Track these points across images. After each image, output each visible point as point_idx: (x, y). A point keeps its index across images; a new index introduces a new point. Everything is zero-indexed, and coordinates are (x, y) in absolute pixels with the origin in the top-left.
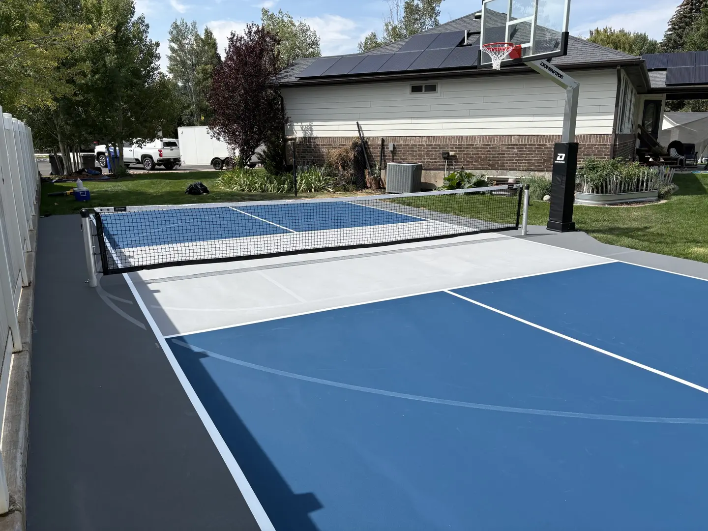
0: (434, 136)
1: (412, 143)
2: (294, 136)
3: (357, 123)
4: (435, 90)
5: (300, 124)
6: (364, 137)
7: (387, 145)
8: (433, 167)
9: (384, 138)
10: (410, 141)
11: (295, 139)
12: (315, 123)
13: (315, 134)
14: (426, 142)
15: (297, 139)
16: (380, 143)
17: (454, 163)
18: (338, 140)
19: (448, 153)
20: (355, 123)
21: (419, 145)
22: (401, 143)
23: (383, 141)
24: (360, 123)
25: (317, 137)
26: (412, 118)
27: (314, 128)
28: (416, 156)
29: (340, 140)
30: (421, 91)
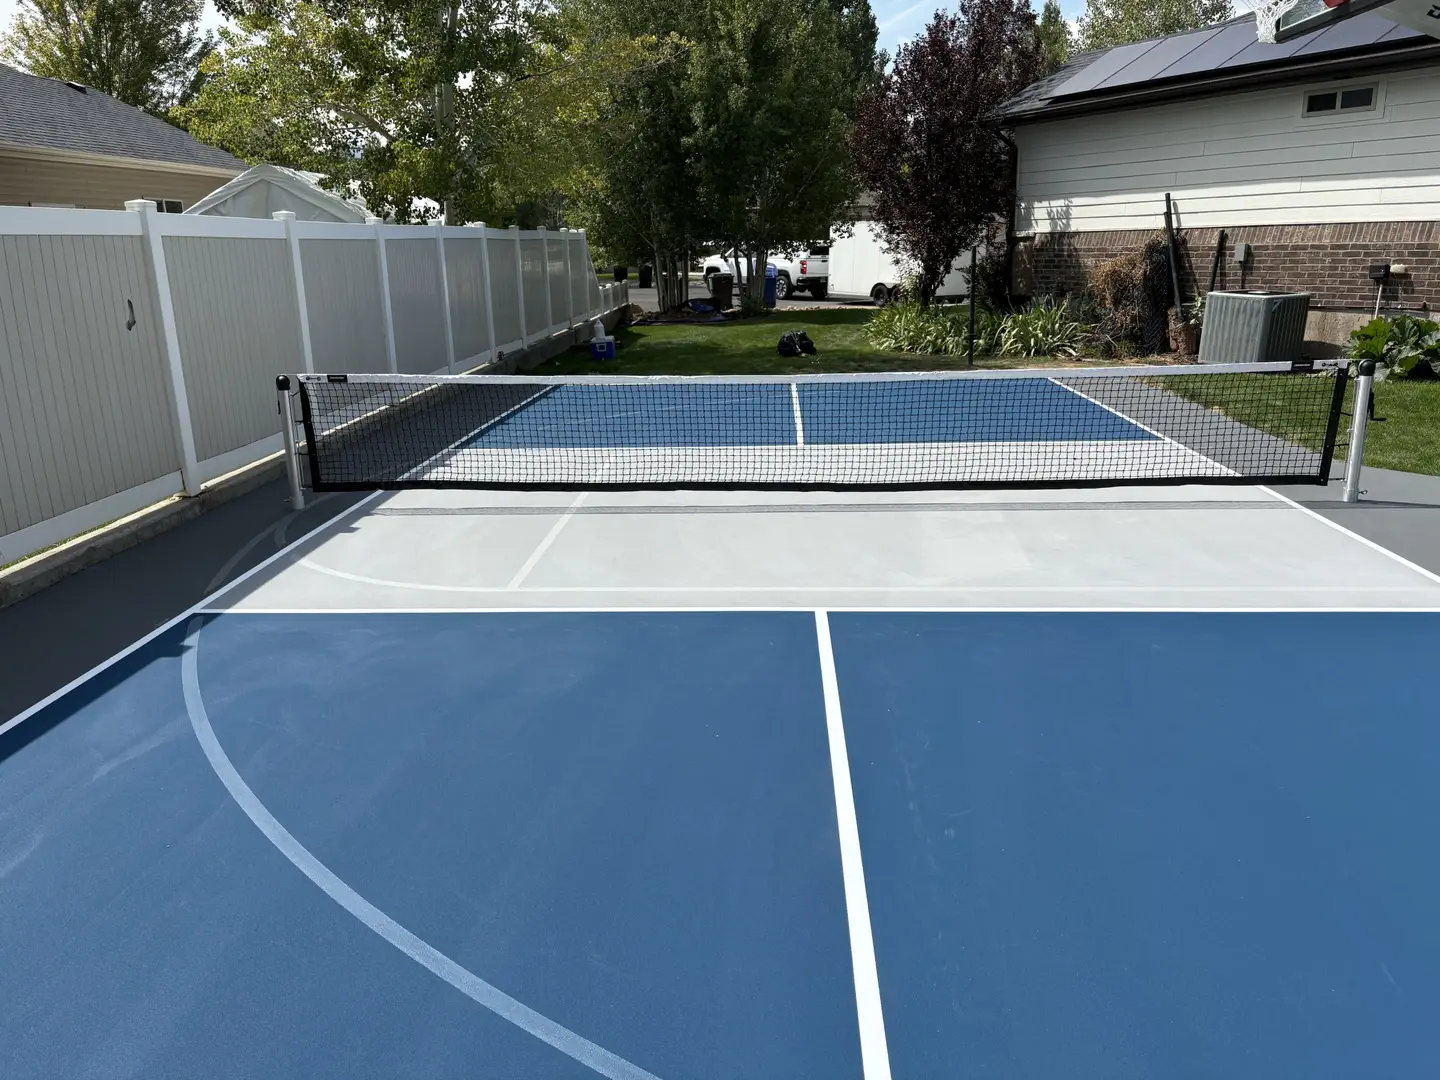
0: (1356, 223)
1: (1296, 241)
2: (1031, 232)
3: (1168, 196)
4: (1370, 104)
5: (1045, 204)
6: (1179, 230)
7: (1232, 248)
8: (1343, 303)
9: (1227, 231)
10: (1292, 236)
11: (1032, 238)
12: (1076, 201)
13: (1075, 226)
14: (1332, 237)
15: (1037, 238)
16: (1214, 242)
17: (1401, 294)
18: (1120, 238)
19: (1388, 267)
20: (1162, 196)
21: (1313, 246)
22: (1268, 241)
23: (1223, 237)
24: (1174, 195)
25: (1077, 233)
26: (1302, 178)
27: (1074, 212)
28: (1303, 275)
29: (1124, 237)
30: (1332, 106)
